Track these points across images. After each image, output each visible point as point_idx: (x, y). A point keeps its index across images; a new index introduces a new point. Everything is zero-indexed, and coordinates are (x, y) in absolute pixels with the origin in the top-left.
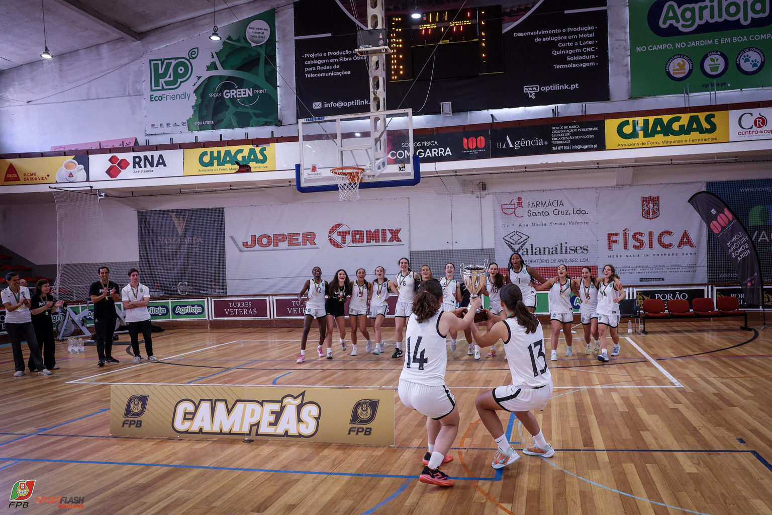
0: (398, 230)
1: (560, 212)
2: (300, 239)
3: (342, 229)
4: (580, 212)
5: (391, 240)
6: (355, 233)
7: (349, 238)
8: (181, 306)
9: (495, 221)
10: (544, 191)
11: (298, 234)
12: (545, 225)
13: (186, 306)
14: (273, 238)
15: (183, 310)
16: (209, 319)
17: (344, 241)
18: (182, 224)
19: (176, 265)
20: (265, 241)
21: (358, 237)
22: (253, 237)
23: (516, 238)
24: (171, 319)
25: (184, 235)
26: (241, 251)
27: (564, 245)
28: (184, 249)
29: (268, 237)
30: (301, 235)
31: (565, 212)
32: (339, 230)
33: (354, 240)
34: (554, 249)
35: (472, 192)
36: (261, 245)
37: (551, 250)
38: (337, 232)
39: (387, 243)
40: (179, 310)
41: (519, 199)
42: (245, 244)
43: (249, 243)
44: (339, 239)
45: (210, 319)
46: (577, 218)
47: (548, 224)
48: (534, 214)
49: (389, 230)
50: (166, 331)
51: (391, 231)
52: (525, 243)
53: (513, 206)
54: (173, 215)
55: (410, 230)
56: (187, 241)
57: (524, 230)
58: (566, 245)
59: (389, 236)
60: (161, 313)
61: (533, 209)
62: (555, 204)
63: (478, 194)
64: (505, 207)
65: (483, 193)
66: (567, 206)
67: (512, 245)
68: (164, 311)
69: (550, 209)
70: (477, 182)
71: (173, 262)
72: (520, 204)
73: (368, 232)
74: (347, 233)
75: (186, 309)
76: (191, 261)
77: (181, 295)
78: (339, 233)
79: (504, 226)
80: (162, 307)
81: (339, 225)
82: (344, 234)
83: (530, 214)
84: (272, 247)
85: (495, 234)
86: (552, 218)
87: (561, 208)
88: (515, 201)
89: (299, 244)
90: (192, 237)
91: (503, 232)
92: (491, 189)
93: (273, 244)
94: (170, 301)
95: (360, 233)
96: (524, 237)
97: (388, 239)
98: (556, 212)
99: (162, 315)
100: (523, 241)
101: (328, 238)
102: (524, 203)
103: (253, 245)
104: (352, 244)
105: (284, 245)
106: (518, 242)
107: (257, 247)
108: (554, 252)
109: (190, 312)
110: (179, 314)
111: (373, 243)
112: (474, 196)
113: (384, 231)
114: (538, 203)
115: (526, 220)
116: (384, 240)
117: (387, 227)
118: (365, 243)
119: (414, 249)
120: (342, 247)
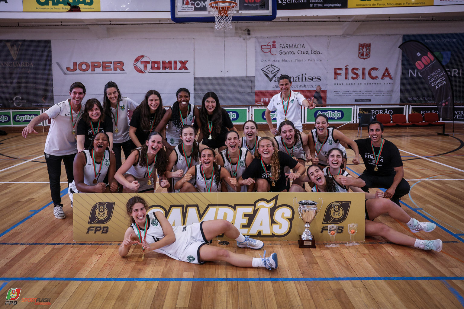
0: (186, 62)
1: (302, 53)
2: (112, 66)
3: (144, 59)
4: (316, 52)
5: (180, 69)
6: (154, 63)
7: (149, 66)
8: (20, 115)
9: (256, 57)
10: (291, 37)
11: (111, 63)
12: (291, 61)
13: (24, 115)
14: (90, 65)
15: (22, 118)
16: (43, 125)
17: (146, 68)
18: (16, 52)
19: (11, 83)
20: (84, 67)
21: (156, 66)
22: (75, 64)
23: (271, 69)
24: (12, 125)
25: (18, 60)
26: (65, 74)
27: (304, 76)
28: (18, 72)
29: (86, 64)
30: (113, 63)
31: (306, 53)
32: (142, 60)
33: (153, 68)
34: (297, 78)
35: (240, 36)
36: (81, 69)
37: (295, 79)
38: (140, 62)
39: (178, 71)
40: (18, 118)
41: (274, 42)
42: (68, 69)
43: (72, 68)
44: (141, 67)
45: (45, 125)
46: (314, 57)
47: (294, 60)
48: (284, 53)
49: (179, 61)
50: (9, 134)
51: (180, 62)
52: (277, 73)
53: (269, 47)
54: (8, 44)
55: (194, 62)
56: (21, 64)
57: (277, 64)
58: (305, 76)
59: (179, 65)
60: (4, 120)
61: (284, 50)
62: (299, 46)
63: (244, 37)
64: (263, 47)
65: (248, 37)
66: (307, 48)
67: (267, 74)
68: (6, 119)
69: (295, 50)
70: (244, 29)
71: (9, 81)
72: (274, 45)
73: (164, 62)
74: (148, 62)
75: (24, 117)
76: (24, 81)
77: (17, 107)
78: (142, 63)
79: (262, 61)
80: (5, 115)
81: (141, 57)
82: (145, 64)
83: (281, 53)
84: (89, 71)
85: (256, 66)
86: (296, 56)
87: (303, 50)
88: (271, 43)
89: (111, 70)
90: (25, 61)
91: (261, 65)
92: (253, 34)
93: (90, 69)
94: (11, 111)
95: (158, 62)
96: (277, 69)
97: (178, 68)
98: (300, 52)
99: (5, 122)
100: (276, 72)
101: (133, 67)
102: (277, 45)
103: (75, 69)
104: (151, 71)
105: (99, 70)
106: (272, 72)
107: (78, 71)
108: (297, 80)
109: (27, 120)
110: (19, 121)
111: (167, 70)
112: (242, 39)
113: (175, 62)
114: (287, 45)
115: (279, 57)
116: (176, 68)
117: (178, 59)
118: (161, 71)
119: (196, 76)
120: (144, 73)
